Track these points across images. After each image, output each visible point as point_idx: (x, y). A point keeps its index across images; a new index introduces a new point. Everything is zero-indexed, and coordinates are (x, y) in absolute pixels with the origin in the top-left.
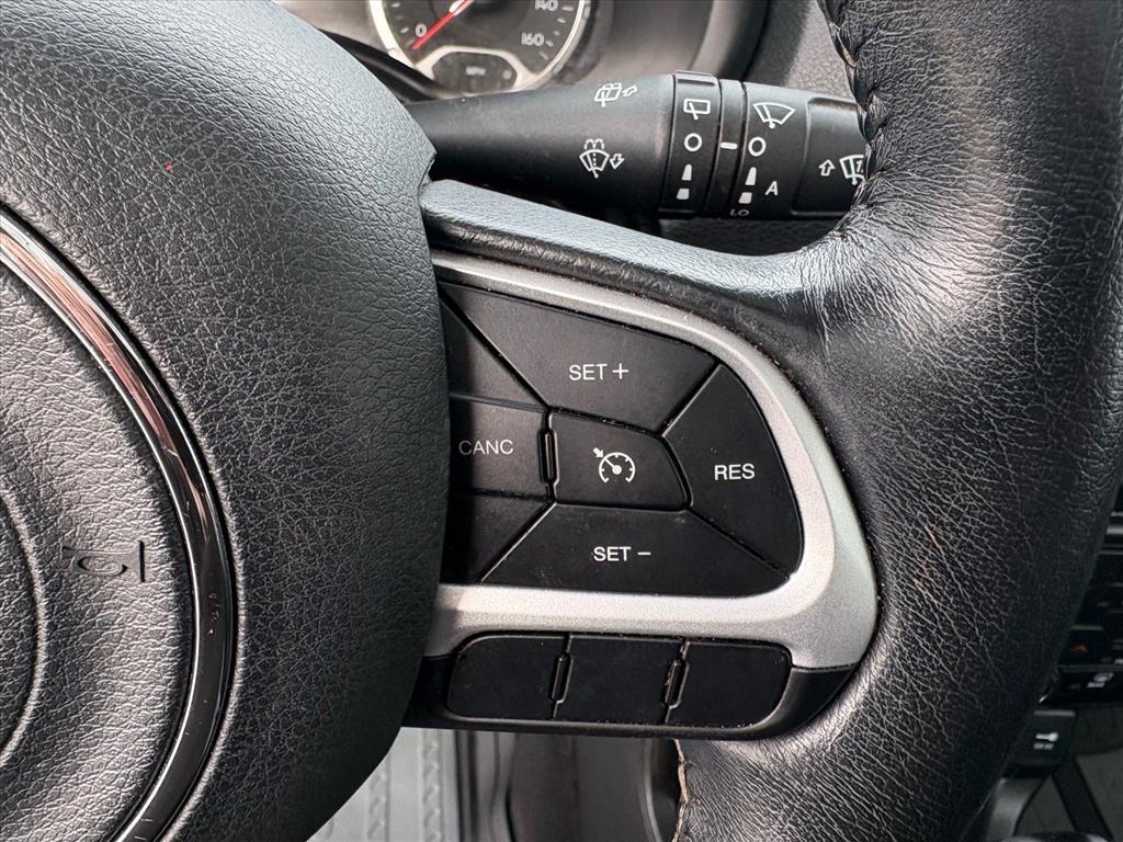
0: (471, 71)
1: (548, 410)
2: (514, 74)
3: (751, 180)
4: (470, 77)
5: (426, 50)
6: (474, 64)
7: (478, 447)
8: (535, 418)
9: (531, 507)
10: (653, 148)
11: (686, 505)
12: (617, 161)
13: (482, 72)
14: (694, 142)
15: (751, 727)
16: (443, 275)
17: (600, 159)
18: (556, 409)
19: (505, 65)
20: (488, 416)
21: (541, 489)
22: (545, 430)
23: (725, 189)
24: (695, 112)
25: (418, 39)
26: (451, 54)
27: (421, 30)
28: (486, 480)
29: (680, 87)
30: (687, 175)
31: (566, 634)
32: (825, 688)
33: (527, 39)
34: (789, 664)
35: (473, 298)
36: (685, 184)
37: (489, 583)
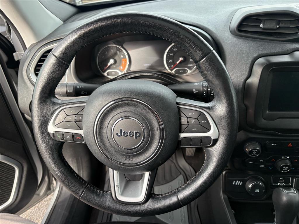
0: (181, 71)
1: (187, 117)
2: (187, 71)
3: (212, 93)
4: (180, 72)
5: (173, 69)
6: (181, 70)
7: (182, 121)
8: (186, 118)
9: (187, 126)
10: (200, 89)
11: (200, 125)
12: (197, 92)
13: (182, 71)
14: (205, 89)
15: (209, 145)
16: (178, 107)
17: (195, 91)
18: (188, 117)
19: (186, 70)
20: (182, 118)
21: (187, 124)
22: (187, 119)
23: (209, 94)
24: (205, 86)
25: (172, 68)
26: (177, 69)
27: (172, 66)
28: (182, 123)
29: (203, 83)
30: (205, 93)
31: (191, 137)
32: (215, 141)
33: (189, 65)
34: (211, 139)
35: (180, 108)
36: (205, 94)
37: (184, 133)
